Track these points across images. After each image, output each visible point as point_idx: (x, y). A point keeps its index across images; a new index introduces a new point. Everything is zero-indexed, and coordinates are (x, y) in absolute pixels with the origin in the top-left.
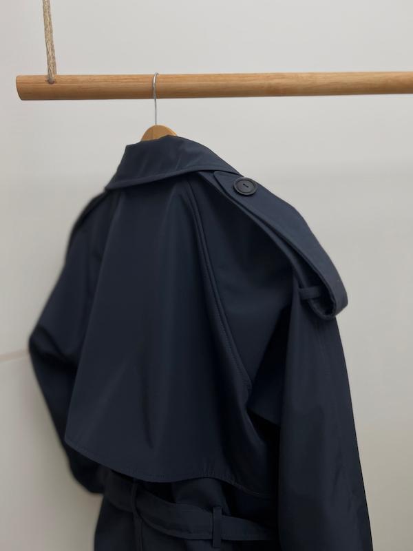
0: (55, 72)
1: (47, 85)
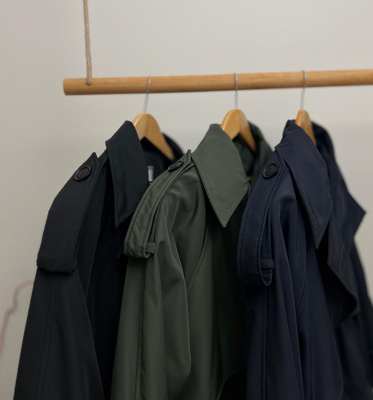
1: (86, 86)
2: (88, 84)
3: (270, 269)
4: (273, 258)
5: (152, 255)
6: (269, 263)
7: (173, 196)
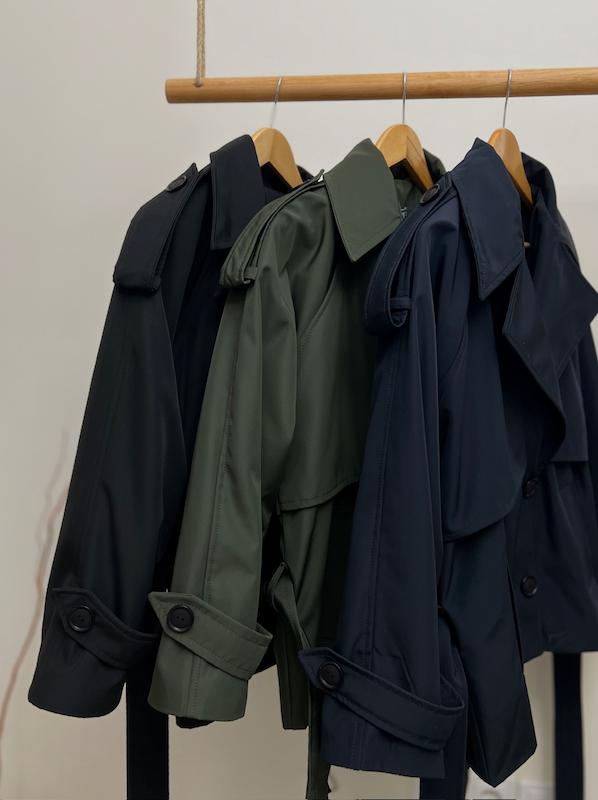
0: (203, 75)
1: (194, 88)
2: (198, 85)
3: (404, 309)
4: (410, 297)
5: (253, 282)
6: (405, 302)
7: (289, 218)
